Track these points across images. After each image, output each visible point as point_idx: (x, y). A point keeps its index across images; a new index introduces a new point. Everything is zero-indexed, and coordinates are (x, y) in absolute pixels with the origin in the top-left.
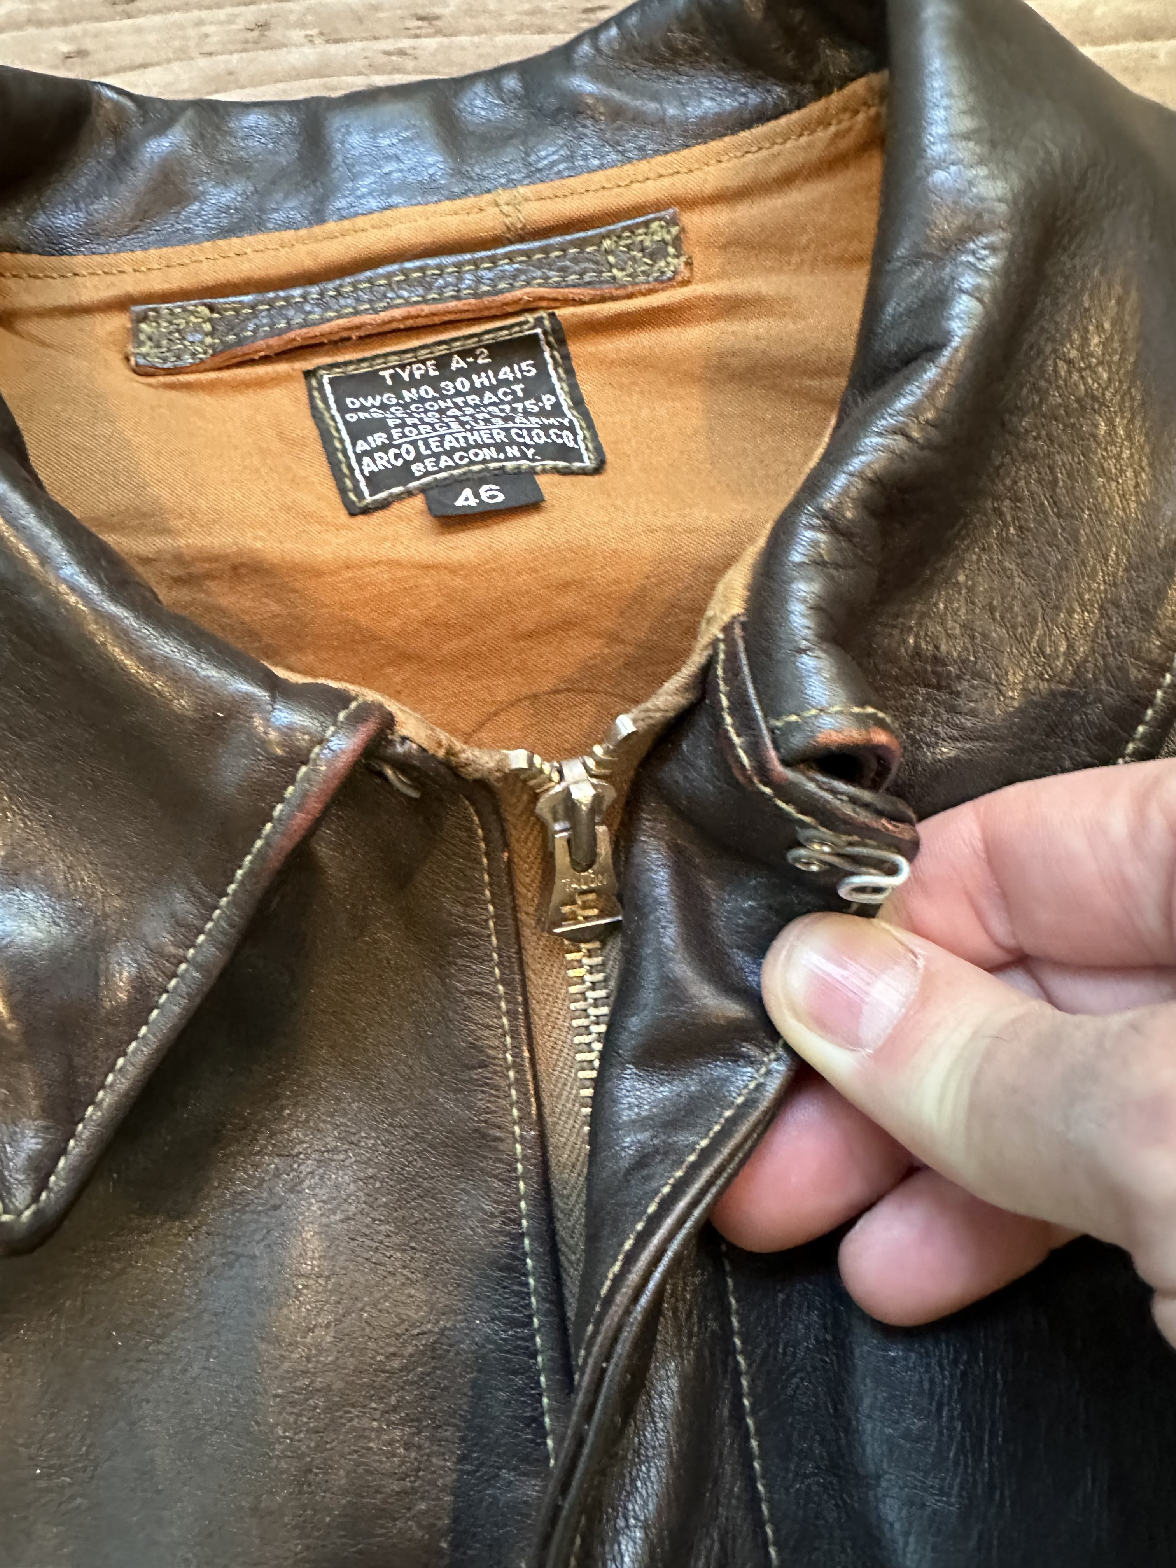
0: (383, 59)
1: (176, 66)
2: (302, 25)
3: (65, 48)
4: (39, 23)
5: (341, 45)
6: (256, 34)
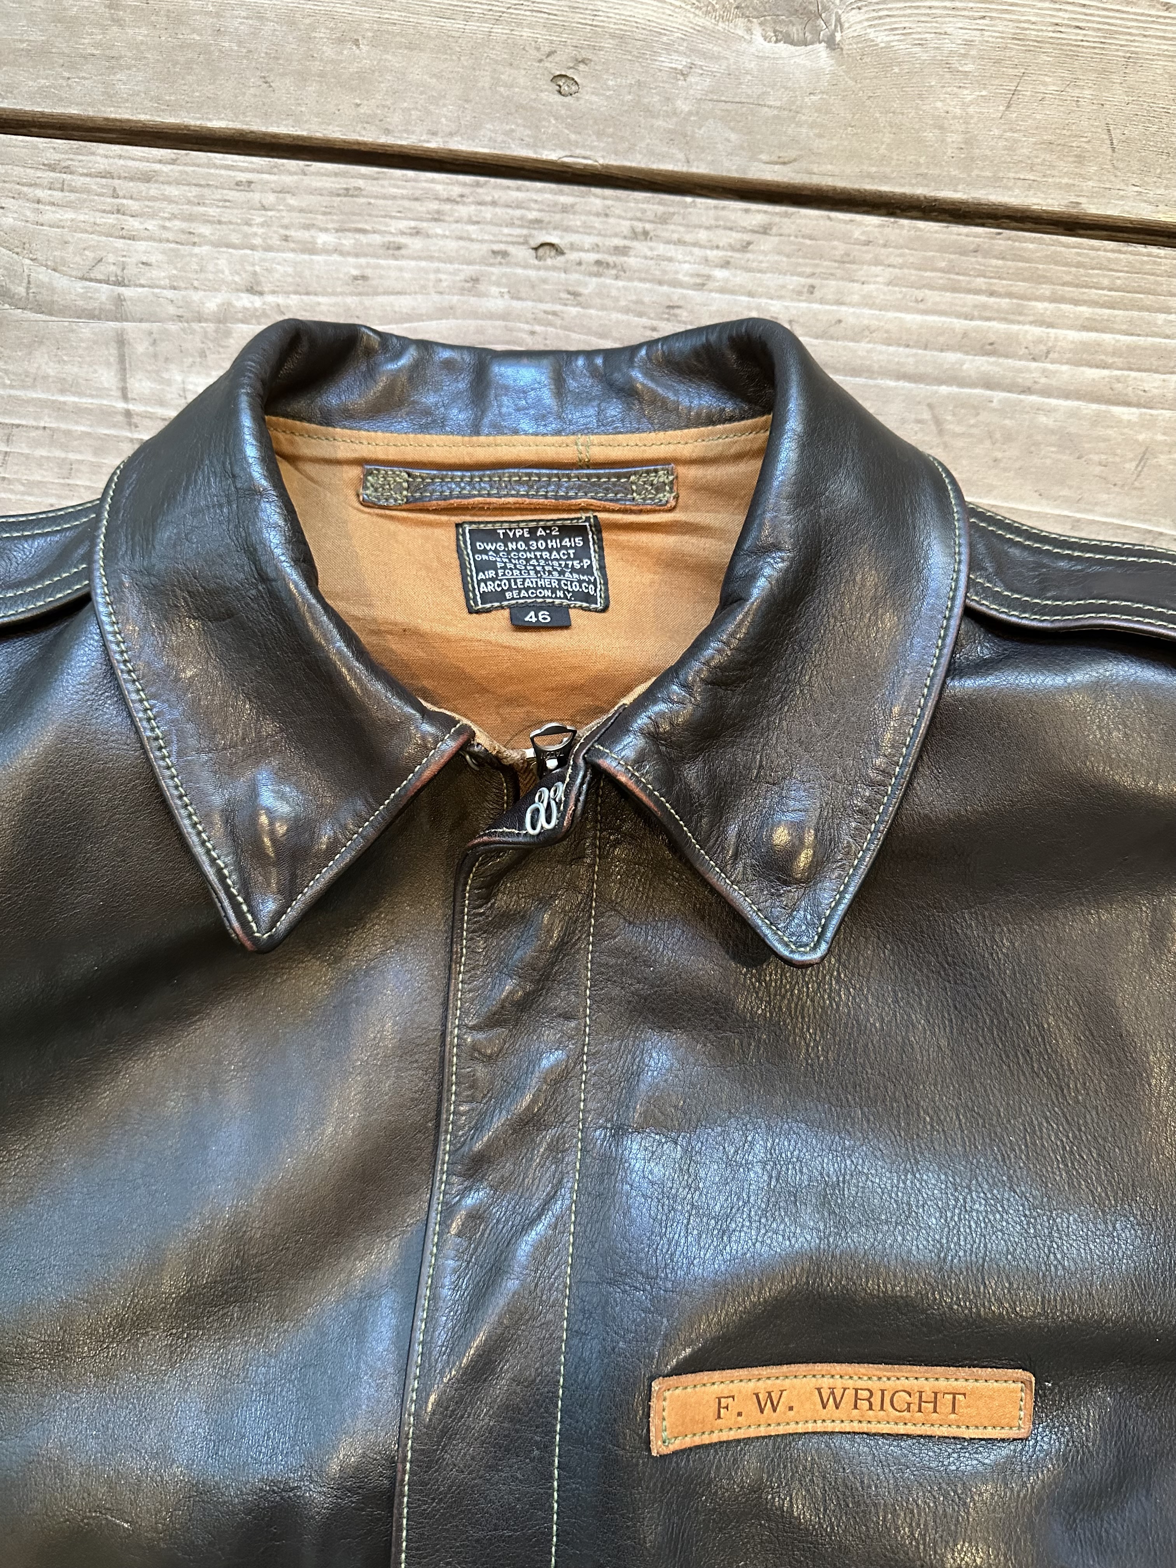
0: (542, 315)
1: (419, 297)
2: (498, 284)
3: (355, 272)
4: (342, 253)
5: (520, 302)
6: (470, 285)
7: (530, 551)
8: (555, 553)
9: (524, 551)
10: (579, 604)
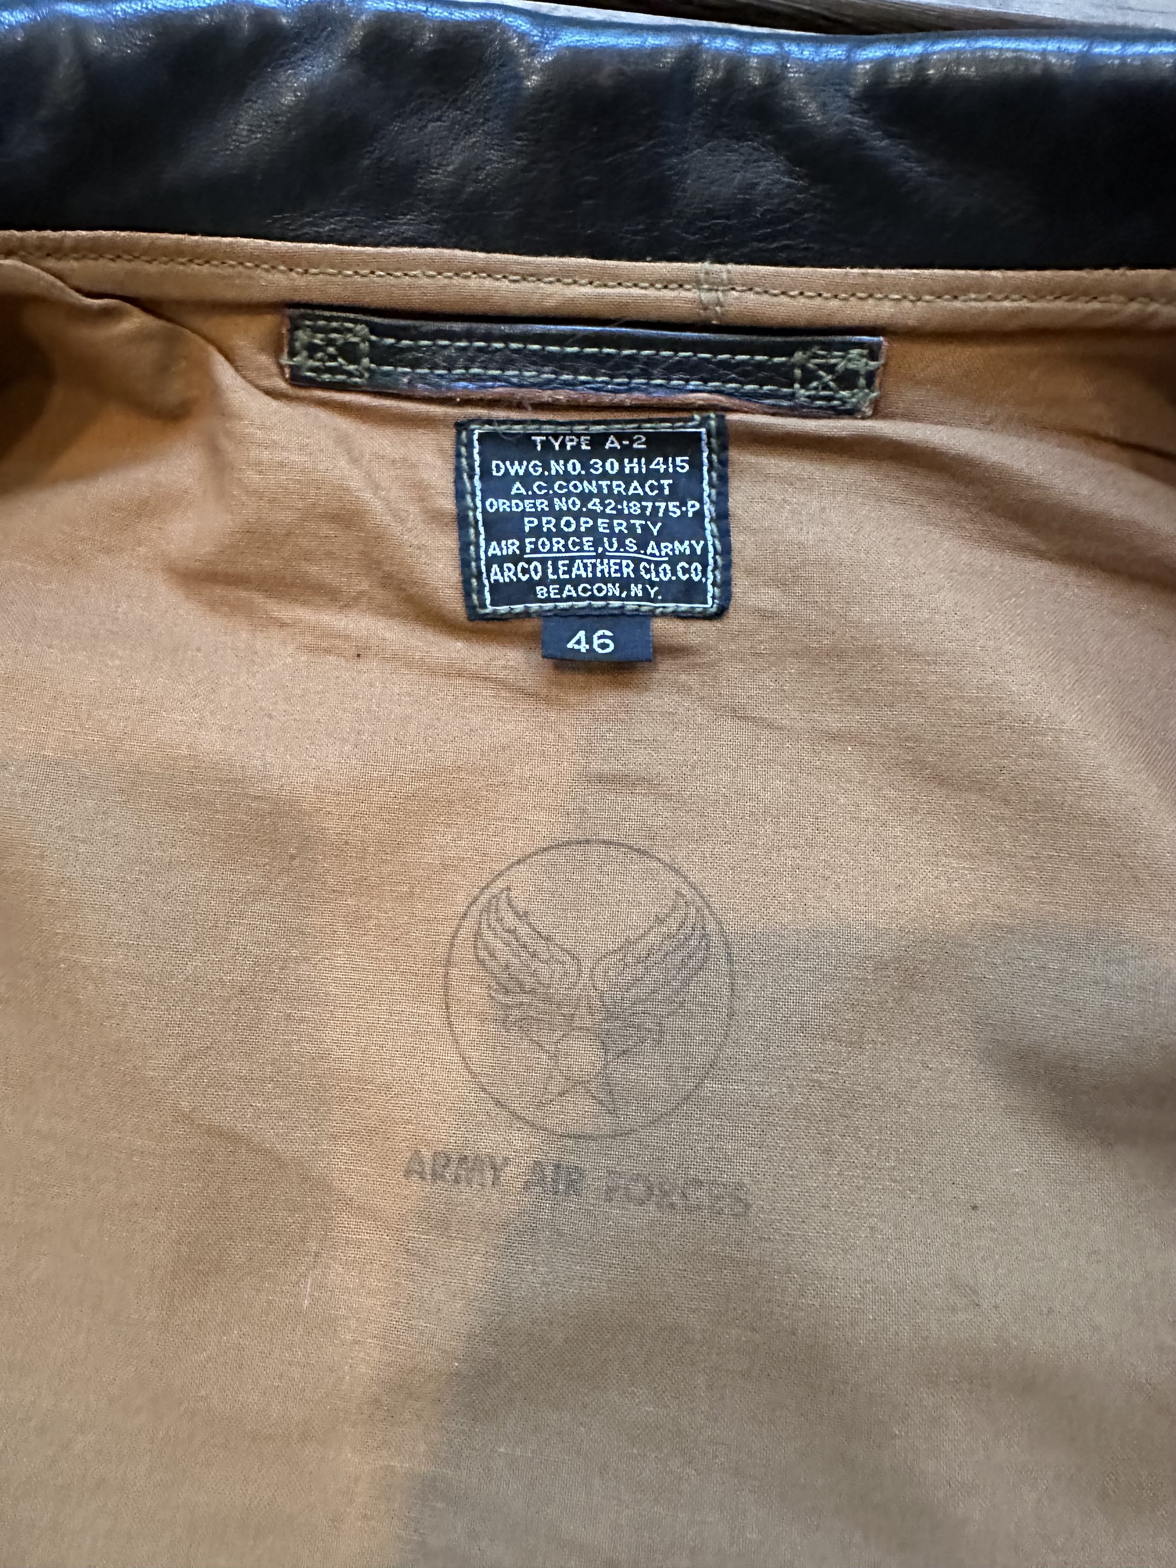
7: (590, 478)
8: (635, 483)
9: (580, 478)
10: (671, 606)
